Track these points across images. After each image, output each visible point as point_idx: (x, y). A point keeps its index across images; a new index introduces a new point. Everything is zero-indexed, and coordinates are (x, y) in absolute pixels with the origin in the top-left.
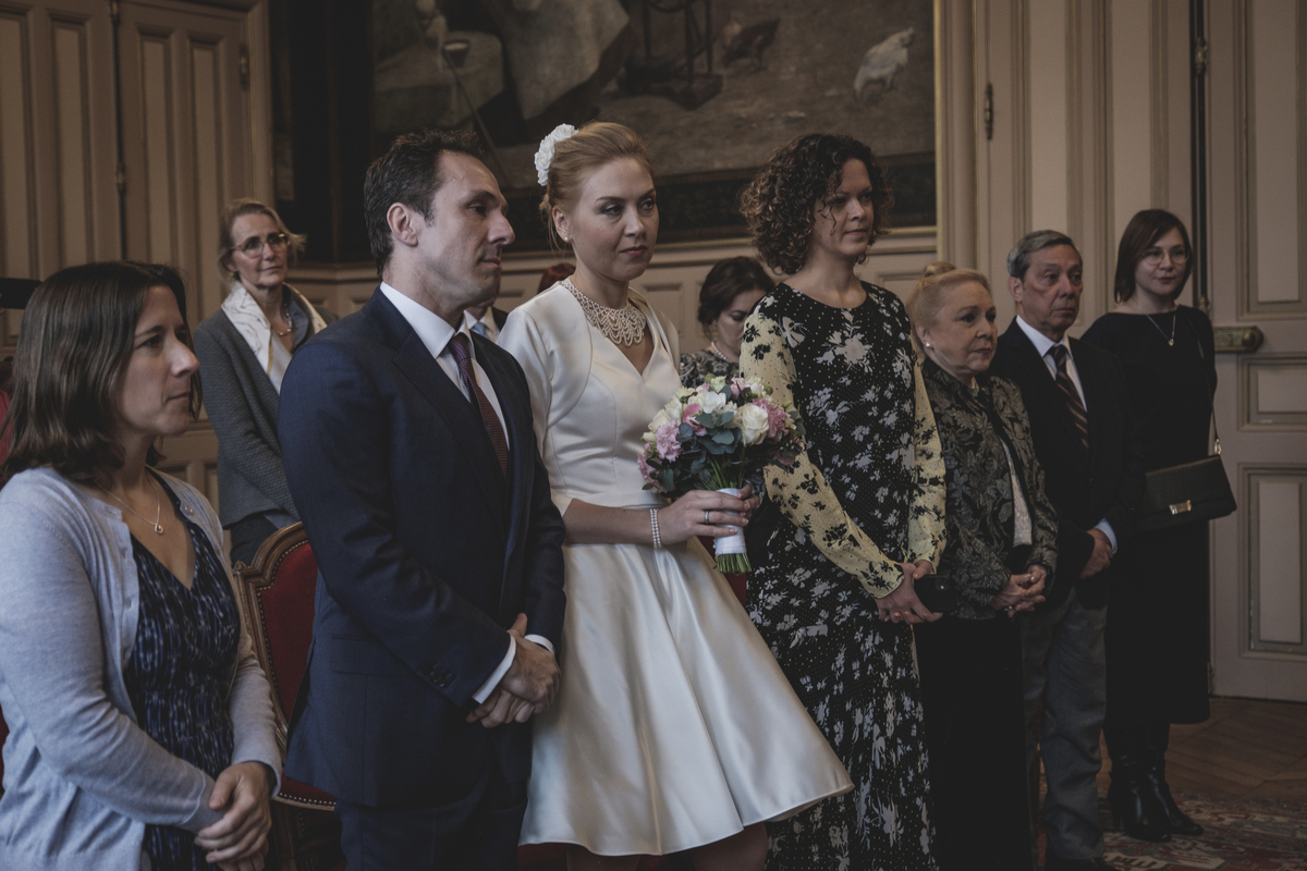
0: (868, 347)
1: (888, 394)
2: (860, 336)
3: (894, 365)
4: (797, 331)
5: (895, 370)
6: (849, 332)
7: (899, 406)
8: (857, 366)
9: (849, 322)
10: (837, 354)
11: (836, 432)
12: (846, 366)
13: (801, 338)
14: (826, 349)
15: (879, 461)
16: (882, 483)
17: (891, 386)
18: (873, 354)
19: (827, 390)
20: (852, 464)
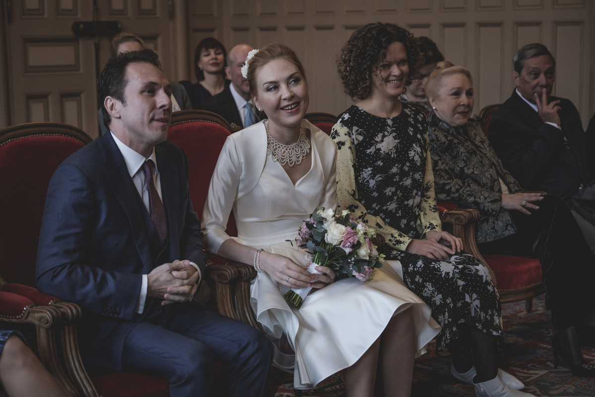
0: (397, 141)
1: (406, 169)
2: (394, 134)
3: (409, 152)
4: (359, 134)
5: (410, 155)
6: (388, 132)
7: (413, 175)
8: (387, 154)
9: (389, 126)
10: (377, 148)
11: (374, 191)
12: (381, 154)
13: (361, 138)
14: (372, 145)
15: (401, 206)
16: (403, 217)
17: (408, 164)
18: (399, 145)
19: (369, 169)
20: (385, 208)
